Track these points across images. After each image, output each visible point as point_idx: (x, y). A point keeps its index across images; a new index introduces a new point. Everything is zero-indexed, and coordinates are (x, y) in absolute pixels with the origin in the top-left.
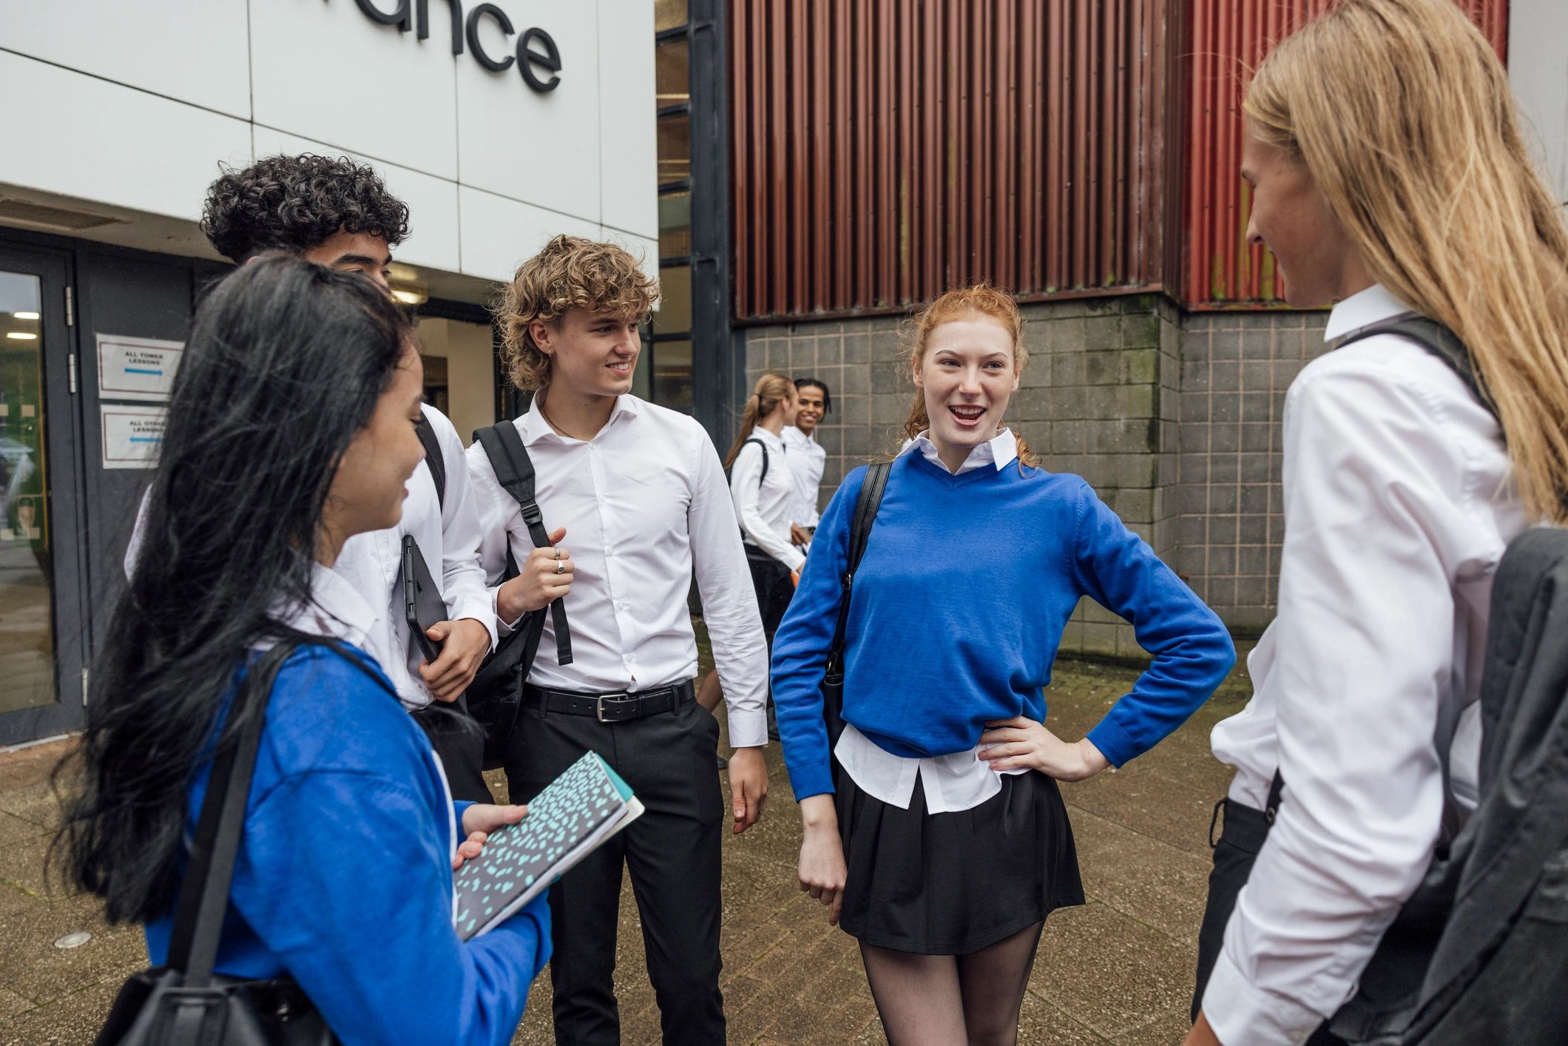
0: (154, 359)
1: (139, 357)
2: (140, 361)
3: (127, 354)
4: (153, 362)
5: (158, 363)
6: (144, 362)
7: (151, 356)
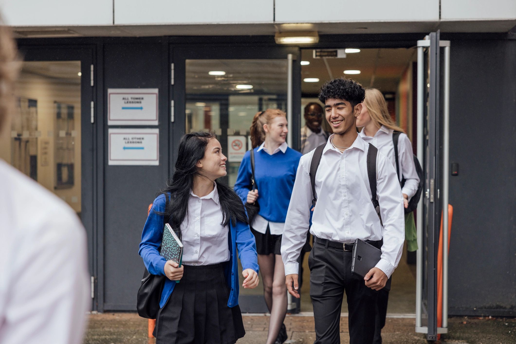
0: (138, 100)
1: (130, 100)
2: (130, 102)
3: (124, 99)
4: (138, 102)
5: (140, 102)
6: (133, 102)
7: (137, 99)
